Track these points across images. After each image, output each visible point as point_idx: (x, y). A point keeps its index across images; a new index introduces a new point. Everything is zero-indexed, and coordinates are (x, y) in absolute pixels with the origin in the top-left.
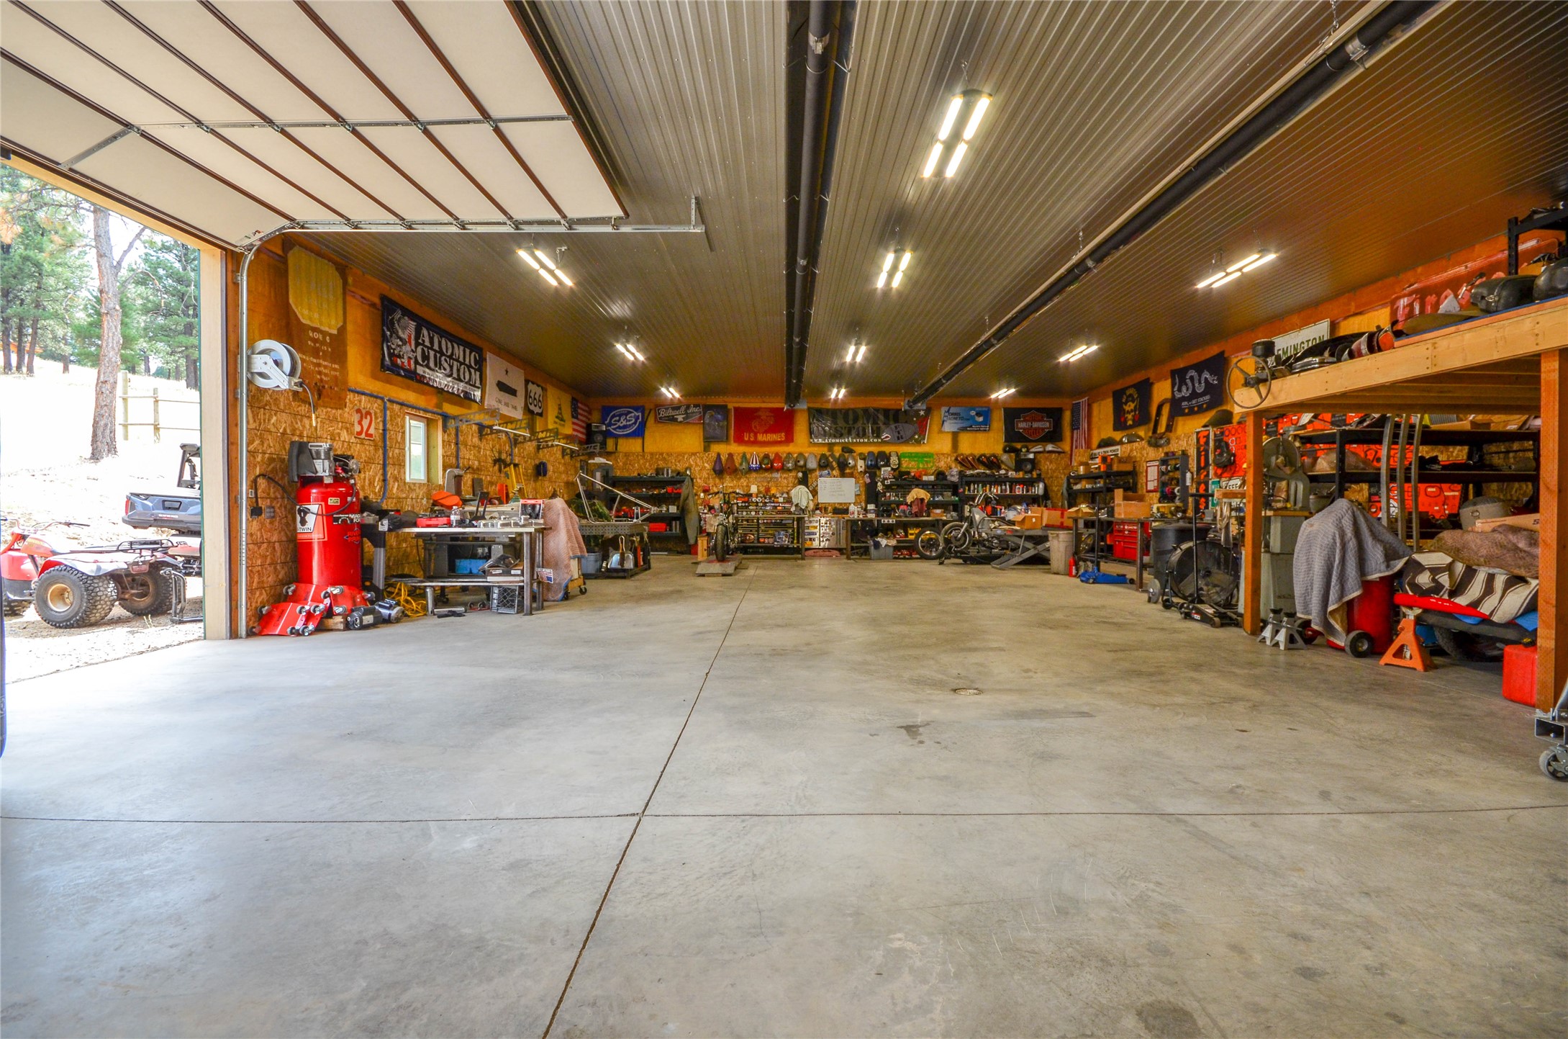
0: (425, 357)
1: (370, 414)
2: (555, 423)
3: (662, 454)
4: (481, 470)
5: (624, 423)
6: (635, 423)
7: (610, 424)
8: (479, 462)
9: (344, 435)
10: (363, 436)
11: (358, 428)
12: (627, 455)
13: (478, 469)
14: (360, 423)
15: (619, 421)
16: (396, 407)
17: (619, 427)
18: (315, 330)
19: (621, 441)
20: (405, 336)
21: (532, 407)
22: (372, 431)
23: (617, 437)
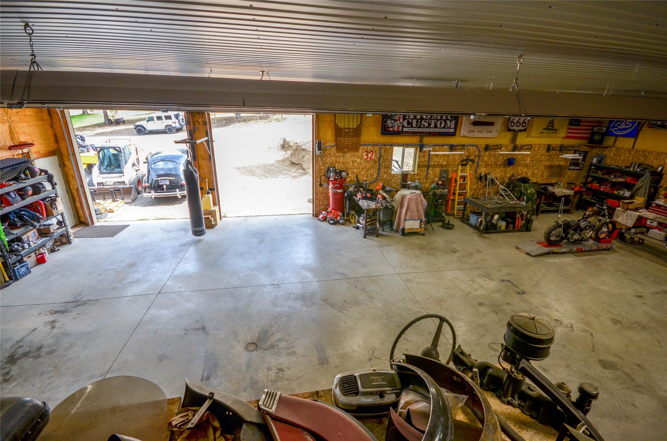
0: (409, 123)
1: (373, 152)
2: (541, 133)
3: (644, 151)
4: (449, 166)
5: (624, 127)
6: (631, 127)
7: (613, 127)
8: (448, 162)
9: (359, 160)
10: (368, 159)
11: (366, 157)
12: (618, 149)
13: (446, 165)
14: (367, 155)
15: (620, 125)
16: (388, 147)
17: (619, 130)
18: (345, 128)
19: (619, 138)
20: (397, 118)
21: (515, 128)
22: (373, 157)
23: (617, 136)
